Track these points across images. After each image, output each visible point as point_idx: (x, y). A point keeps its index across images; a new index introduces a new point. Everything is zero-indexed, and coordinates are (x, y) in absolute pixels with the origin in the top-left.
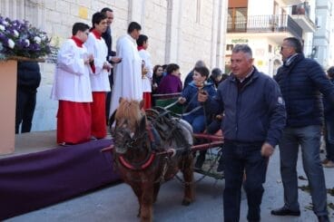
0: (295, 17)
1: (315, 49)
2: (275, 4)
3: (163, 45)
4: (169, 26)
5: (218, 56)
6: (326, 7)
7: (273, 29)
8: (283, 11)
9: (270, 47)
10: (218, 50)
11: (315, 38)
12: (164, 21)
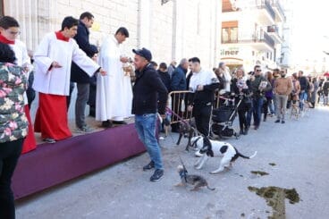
0: (269, 34)
1: (283, 54)
2: (256, 25)
3: (170, 50)
4: (174, 37)
5: (215, 57)
6: (288, 29)
7: (255, 41)
8: (261, 30)
9: (253, 52)
10: (215, 55)
11: (282, 47)
12: (171, 32)
